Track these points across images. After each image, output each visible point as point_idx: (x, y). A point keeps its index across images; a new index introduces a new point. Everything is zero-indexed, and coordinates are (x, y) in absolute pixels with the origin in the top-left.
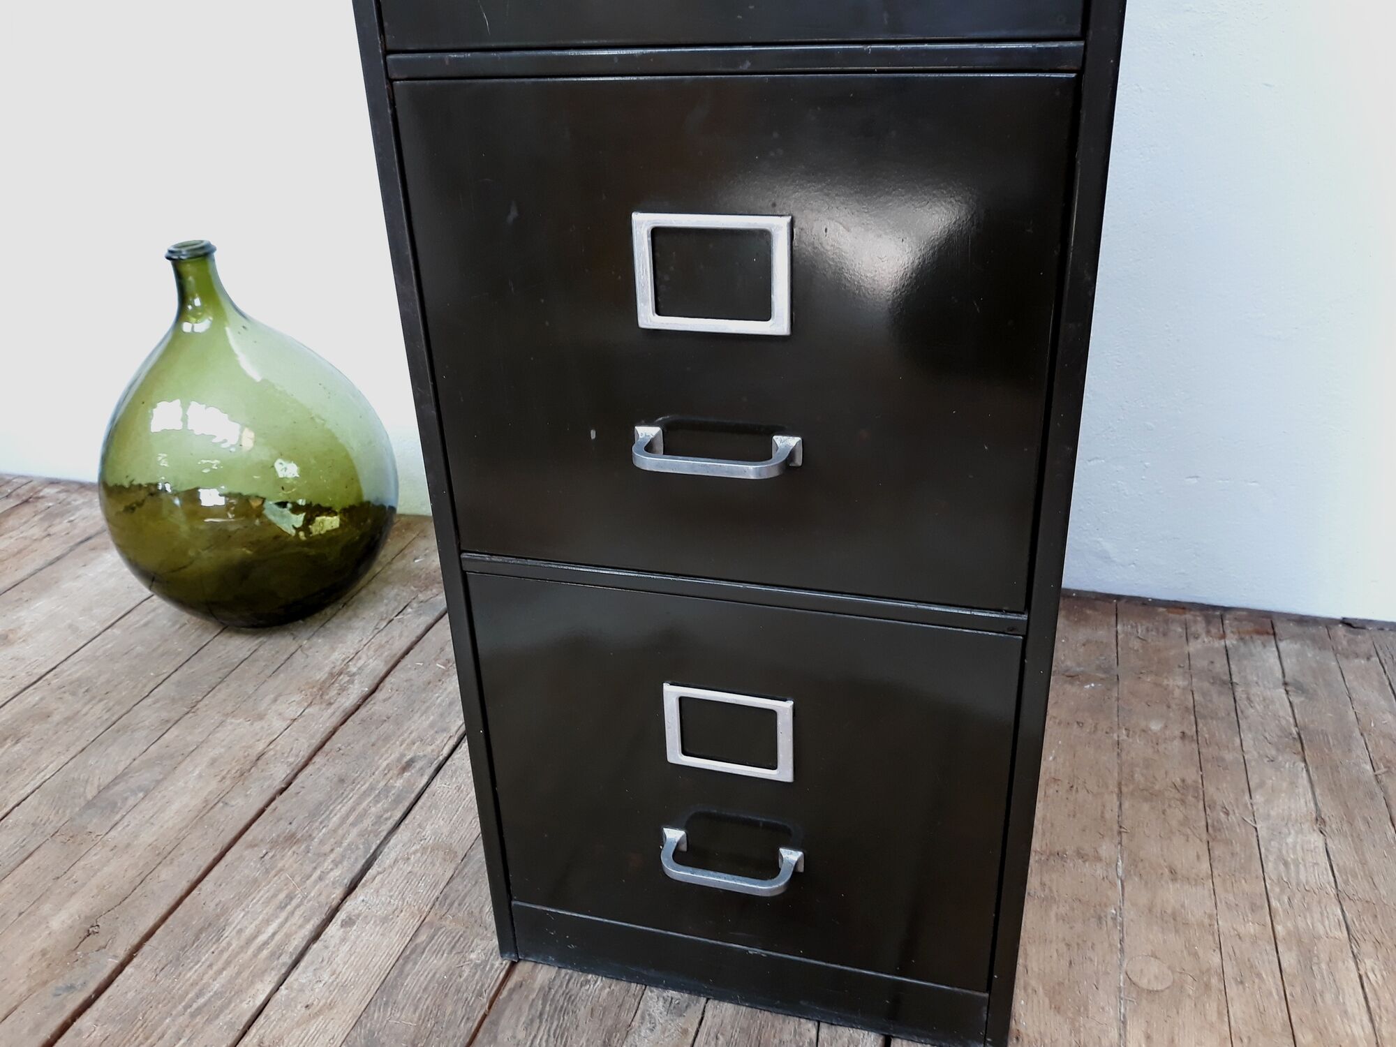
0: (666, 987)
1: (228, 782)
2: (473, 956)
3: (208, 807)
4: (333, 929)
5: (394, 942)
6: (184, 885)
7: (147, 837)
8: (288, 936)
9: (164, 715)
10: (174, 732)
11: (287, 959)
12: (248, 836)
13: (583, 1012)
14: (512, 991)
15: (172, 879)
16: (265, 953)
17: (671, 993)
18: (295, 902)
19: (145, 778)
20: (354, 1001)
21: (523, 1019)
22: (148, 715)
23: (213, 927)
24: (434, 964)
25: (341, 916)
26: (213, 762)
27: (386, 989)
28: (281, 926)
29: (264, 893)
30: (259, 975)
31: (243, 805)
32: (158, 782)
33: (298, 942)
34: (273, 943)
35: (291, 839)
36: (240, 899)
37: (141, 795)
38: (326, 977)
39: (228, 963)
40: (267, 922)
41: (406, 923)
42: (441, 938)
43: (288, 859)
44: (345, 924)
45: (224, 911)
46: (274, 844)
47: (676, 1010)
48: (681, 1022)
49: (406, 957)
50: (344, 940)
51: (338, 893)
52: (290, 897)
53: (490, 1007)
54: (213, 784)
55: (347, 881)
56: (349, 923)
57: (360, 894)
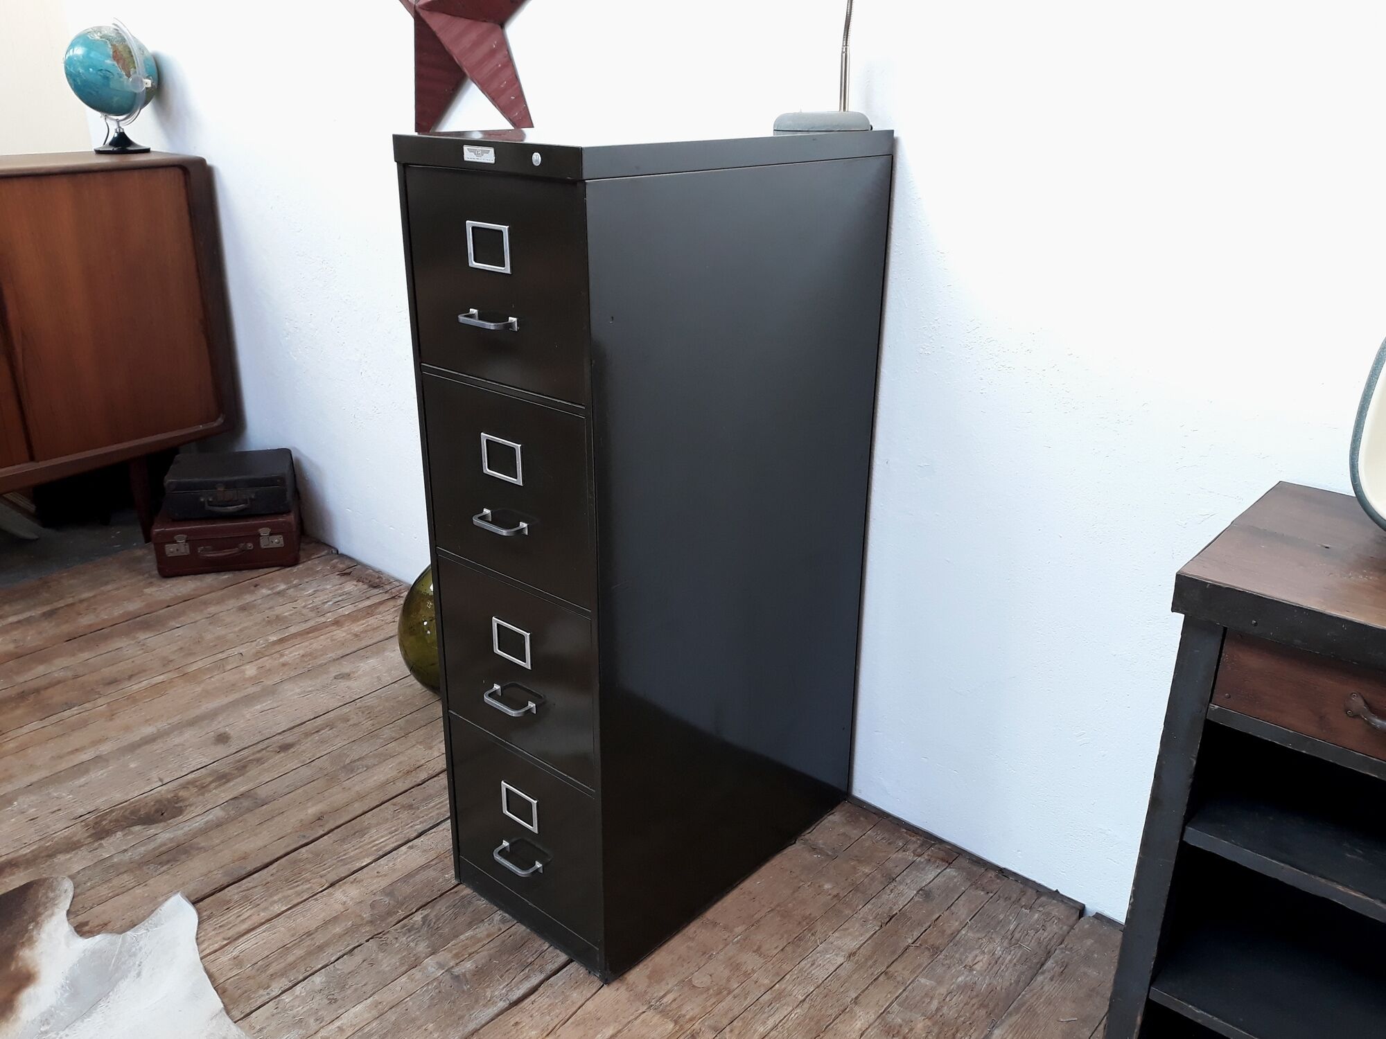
0: (506, 912)
1: (401, 774)
2: (447, 876)
3: (387, 783)
4: (404, 848)
5: (422, 861)
6: (360, 812)
7: (357, 788)
8: (386, 845)
9: (393, 735)
10: (393, 744)
11: (381, 853)
12: (394, 800)
13: (470, 909)
14: (451, 893)
15: (358, 808)
16: (375, 848)
17: (507, 915)
18: (396, 833)
19: (370, 762)
20: (395, 877)
21: (448, 904)
22: (387, 733)
23: (362, 832)
24: (431, 873)
25: (410, 844)
26: (401, 763)
27: (410, 875)
28: (386, 840)
29: (387, 825)
30: (367, 856)
31: (401, 786)
32: (375, 765)
33: (388, 848)
34: (379, 846)
35: (410, 807)
36: (378, 824)
37: (365, 769)
38: (391, 864)
39: (359, 848)
40: (382, 837)
41: (432, 855)
42: (440, 865)
43: (404, 815)
44: (409, 847)
45: (369, 828)
46: (403, 807)
47: (503, 921)
48: (501, 926)
49: (423, 868)
50: (405, 853)
51: (415, 834)
52: (396, 831)
53: (440, 896)
54: (395, 773)
55: (420, 831)
56: (411, 848)
57: (422, 838)
